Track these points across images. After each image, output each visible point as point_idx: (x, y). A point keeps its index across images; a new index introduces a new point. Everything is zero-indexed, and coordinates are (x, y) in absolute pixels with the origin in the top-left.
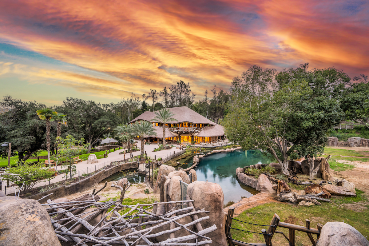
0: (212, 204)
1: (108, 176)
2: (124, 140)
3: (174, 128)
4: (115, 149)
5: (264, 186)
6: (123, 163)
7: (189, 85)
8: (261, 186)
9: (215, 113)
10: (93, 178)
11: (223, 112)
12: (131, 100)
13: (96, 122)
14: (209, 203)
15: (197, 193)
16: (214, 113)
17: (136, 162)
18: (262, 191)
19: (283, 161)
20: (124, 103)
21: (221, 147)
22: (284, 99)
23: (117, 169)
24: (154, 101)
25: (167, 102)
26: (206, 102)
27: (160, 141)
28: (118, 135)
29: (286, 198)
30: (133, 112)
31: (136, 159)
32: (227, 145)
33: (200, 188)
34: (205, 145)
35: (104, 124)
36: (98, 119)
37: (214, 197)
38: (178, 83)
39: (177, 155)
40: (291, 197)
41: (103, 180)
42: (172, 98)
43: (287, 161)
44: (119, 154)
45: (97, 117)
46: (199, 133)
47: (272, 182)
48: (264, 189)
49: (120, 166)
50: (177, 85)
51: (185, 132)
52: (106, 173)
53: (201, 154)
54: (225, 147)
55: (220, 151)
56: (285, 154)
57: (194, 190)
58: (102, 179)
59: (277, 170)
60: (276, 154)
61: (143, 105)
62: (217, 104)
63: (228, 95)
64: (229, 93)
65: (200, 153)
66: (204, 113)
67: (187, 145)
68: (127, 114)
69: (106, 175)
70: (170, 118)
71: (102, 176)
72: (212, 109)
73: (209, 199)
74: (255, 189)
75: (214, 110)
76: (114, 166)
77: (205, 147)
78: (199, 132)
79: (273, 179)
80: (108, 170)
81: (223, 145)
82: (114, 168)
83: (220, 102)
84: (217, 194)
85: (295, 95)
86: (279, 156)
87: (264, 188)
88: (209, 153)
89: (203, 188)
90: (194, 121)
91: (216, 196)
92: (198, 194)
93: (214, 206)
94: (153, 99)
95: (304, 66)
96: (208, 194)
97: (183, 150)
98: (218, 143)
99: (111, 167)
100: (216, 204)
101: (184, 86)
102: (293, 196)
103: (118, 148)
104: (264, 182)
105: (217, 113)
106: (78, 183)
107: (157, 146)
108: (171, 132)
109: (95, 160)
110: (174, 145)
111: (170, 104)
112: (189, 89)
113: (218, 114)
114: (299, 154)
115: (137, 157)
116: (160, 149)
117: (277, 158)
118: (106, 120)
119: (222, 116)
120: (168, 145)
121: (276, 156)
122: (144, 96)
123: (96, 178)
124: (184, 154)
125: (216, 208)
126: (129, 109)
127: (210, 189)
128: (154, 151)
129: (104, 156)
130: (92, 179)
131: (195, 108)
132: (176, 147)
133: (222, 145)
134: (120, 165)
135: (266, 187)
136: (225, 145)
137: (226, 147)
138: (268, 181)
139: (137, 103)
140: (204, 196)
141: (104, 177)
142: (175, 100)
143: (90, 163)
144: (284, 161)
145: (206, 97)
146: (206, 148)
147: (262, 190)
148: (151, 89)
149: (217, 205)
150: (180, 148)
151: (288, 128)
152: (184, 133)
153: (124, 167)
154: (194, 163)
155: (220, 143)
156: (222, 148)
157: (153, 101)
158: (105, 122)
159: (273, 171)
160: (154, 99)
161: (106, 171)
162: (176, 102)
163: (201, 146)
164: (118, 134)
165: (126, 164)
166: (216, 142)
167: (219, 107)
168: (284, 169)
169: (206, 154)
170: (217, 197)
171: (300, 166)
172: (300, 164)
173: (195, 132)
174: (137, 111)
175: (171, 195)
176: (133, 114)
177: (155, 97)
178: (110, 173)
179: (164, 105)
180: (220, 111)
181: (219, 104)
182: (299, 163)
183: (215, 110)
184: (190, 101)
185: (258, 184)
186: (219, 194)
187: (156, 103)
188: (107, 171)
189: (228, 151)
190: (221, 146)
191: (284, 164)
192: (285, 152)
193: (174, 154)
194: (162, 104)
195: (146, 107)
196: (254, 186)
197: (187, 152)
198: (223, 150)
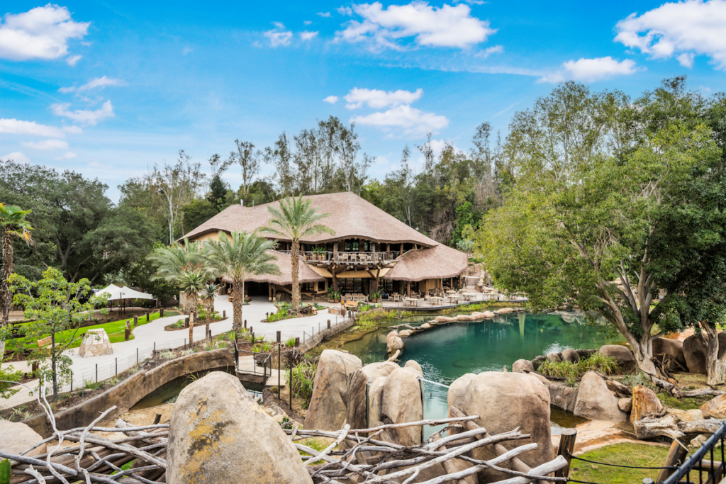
0: (529, 422)
1: (151, 391)
2: (192, 287)
3: (321, 254)
4: (151, 315)
5: (596, 403)
6: (188, 354)
7: (354, 129)
8: (587, 405)
9: (431, 212)
10: (117, 394)
11: (454, 209)
12: (175, 174)
13: (89, 236)
14: (520, 419)
15: (486, 397)
16: (428, 212)
17: (226, 352)
18: (592, 417)
19: (638, 338)
20: (154, 181)
21: (456, 309)
22: (652, 170)
23: (175, 369)
24: (247, 174)
25: (287, 180)
26: (402, 182)
27: (277, 292)
28: (160, 275)
29: (657, 430)
30: (186, 209)
31: (222, 341)
32: (471, 303)
33: (494, 386)
34: (411, 301)
35: (115, 240)
36: (94, 227)
37: (533, 403)
38: (322, 124)
39: (335, 331)
40: (670, 427)
41: (141, 401)
42: (304, 168)
43: (649, 339)
44: (167, 328)
45: (89, 222)
46: (392, 267)
47: (614, 393)
48: (595, 412)
49: (183, 361)
50: (317, 128)
51: (352, 267)
52: (147, 381)
53: (405, 328)
54: (467, 309)
55: (456, 318)
56: (644, 319)
57: (476, 391)
58: (138, 398)
59: (620, 365)
60: (622, 320)
61: (213, 186)
62: (438, 187)
63: (466, 163)
64: (469, 155)
65: (402, 325)
66: (399, 212)
67: (359, 304)
68: (165, 215)
69: (147, 388)
70: (312, 225)
71: (139, 388)
72: (422, 199)
73: (520, 409)
74: (570, 413)
75: (429, 205)
76: (167, 363)
77: (409, 310)
78: (392, 265)
79: (617, 384)
80: (152, 371)
81: (459, 302)
82: (167, 366)
83: (444, 180)
84: (538, 398)
85: (679, 162)
86: (631, 325)
87: (597, 408)
88: (426, 325)
89: (501, 385)
90: (377, 235)
91: (536, 402)
92: (489, 400)
93: (533, 426)
94: (245, 170)
95: (674, 85)
96: (516, 399)
97: (350, 316)
98: (445, 298)
99: (158, 365)
100: (537, 422)
101: (340, 132)
102: (674, 425)
103: (158, 313)
104: (596, 392)
105: (435, 213)
106: (81, 408)
107: (271, 307)
108: (310, 266)
109: (105, 346)
110: (320, 304)
111: (295, 186)
112: (354, 142)
113: (440, 215)
114: (682, 317)
115: (224, 337)
116: (285, 315)
117: (626, 329)
118: (119, 229)
119: (452, 220)
120: (305, 304)
121: (624, 324)
122: (215, 161)
123: (124, 394)
124: (356, 328)
125: (537, 431)
126: (170, 200)
127: (520, 385)
128: (268, 321)
129: (124, 336)
130: (114, 396)
131: (373, 196)
132: (327, 310)
133: (457, 302)
134: (182, 358)
135: (602, 406)
136: (466, 302)
137: (470, 308)
138: (606, 391)
139: (194, 180)
140: (507, 404)
141: (142, 391)
142: (311, 172)
143: (88, 353)
144: (643, 337)
145: (405, 167)
146: (413, 310)
147: (591, 413)
148: (237, 141)
149: (539, 423)
150: (343, 313)
151: (658, 248)
152: (351, 270)
153: (192, 365)
154: (389, 350)
155: (452, 296)
156: (460, 311)
157: (245, 176)
158: (117, 237)
159: (612, 367)
160: (248, 171)
161: (147, 374)
162: (313, 180)
163: (400, 305)
164: (162, 270)
165: (199, 357)
166: (437, 295)
167: (442, 196)
168: (641, 358)
169: (419, 328)
170: (539, 403)
171: (680, 351)
172: (681, 345)
173: (383, 266)
174: (197, 206)
175: (397, 414)
176: (185, 215)
177: (249, 163)
178: (157, 382)
179: (279, 187)
180: (444, 206)
181: (442, 188)
182: (677, 344)
183: (432, 205)
184: (355, 178)
185: (578, 399)
186: (543, 397)
187: (253, 181)
188: (150, 376)
189: (477, 320)
190: (455, 305)
191: (642, 346)
192: (645, 312)
193: (329, 326)
194: (272, 185)
195: (225, 192)
196: (569, 405)
197: (364, 323)
198: (461, 316)
